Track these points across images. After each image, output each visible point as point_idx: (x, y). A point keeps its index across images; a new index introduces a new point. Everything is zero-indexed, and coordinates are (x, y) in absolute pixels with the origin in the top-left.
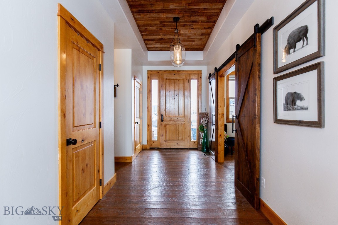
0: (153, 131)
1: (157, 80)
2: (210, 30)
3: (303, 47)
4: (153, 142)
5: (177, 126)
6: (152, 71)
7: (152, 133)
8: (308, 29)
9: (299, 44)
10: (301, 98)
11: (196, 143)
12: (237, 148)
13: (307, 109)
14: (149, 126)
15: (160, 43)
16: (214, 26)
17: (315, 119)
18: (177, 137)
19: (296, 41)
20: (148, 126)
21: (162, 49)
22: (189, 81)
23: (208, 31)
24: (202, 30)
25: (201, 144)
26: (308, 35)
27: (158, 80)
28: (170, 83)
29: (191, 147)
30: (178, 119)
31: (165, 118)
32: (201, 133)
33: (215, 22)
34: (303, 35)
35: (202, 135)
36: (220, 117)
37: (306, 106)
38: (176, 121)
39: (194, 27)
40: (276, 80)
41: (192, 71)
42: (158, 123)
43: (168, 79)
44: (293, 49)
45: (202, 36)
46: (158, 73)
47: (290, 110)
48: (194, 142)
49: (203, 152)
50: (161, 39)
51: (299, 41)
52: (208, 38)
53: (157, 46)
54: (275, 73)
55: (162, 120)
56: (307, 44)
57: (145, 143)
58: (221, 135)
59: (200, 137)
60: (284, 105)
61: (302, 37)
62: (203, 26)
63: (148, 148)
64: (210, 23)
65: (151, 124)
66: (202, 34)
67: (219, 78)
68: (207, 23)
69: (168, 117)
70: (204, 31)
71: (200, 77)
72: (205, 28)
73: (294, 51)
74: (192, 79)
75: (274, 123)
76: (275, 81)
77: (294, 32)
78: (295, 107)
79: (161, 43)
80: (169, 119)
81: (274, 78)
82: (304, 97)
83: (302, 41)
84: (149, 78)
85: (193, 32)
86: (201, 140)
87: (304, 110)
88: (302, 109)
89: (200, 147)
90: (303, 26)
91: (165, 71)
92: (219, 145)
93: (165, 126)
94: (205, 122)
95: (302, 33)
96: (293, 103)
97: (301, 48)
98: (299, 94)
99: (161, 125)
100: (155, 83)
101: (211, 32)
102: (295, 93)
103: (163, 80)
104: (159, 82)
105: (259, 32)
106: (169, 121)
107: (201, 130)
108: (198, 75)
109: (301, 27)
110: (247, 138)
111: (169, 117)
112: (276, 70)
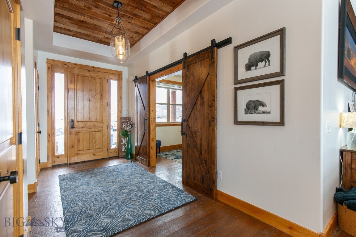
0: (57, 142)
1: (63, 75)
2: (146, 31)
3: (265, 66)
4: (58, 157)
5: (94, 133)
6: (54, 61)
7: (56, 145)
8: (270, 54)
9: (261, 64)
10: (263, 105)
11: (117, 151)
12: (186, 149)
13: (269, 113)
14: (51, 136)
15: (77, 26)
16: (152, 27)
17: (278, 120)
18: (93, 146)
19: (258, 61)
20: (49, 135)
21: (76, 35)
22: (108, 81)
23: (144, 31)
24: (139, 28)
25: (123, 150)
26: (270, 59)
27: (65, 74)
28: (83, 81)
29: (111, 156)
30: (95, 125)
31: (76, 125)
32: (123, 139)
33: (156, 24)
34: (265, 58)
35: (124, 141)
36: (152, 121)
37: (268, 111)
38: (92, 127)
39: (133, 22)
40: (236, 89)
41: (111, 70)
42: (66, 130)
43: (80, 75)
44: (255, 67)
45: (136, 34)
46: (66, 65)
47: (252, 114)
48: (115, 150)
49: (127, 159)
50: (83, 22)
51: (262, 61)
52: (141, 38)
53: (72, 28)
54: (235, 84)
55: (72, 127)
56: (269, 65)
57: (44, 159)
58: (153, 139)
59: (122, 143)
60: (245, 110)
61: (264, 59)
62: (142, 24)
63: (50, 165)
64: (151, 24)
65: (53, 134)
66: (136, 33)
67: (151, 82)
68: (148, 23)
69: (80, 122)
70: (140, 30)
71: (120, 78)
72: (143, 27)
73: (256, 69)
74: (112, 79)
75: (235, 124)
76: (235, 91)
77: (255, 54)
78: (257, 111)
79: (80, 27)
80: (82, 125)
81: (234, 88)
82: (267, 104)
83: (264, 62)
84: (50, 70)
85: (128, 26)
86: (123, 146)
87: (266, 113)
88: (264, 113)
89: (123, 154)
90: (265, 51)
91: (76, 64)
92: (152, 149)
93: (77, 134)
94: (129, 127)
95: (264, 56)
96: (256, 108)
97: (263, 67)
98: (261, 102)
99: (71, 133)
100: (60, 78)
101: (146, 33)
102: (257, 100)
103: (73, 75)
104: (66, 78)
105: (216, 47)
106: (83, 127)
107: (123, 136)
108: (119, 76)
109: (264, 51)
110: (201, 139)
111: (82, 122)
112: (236, 82)
